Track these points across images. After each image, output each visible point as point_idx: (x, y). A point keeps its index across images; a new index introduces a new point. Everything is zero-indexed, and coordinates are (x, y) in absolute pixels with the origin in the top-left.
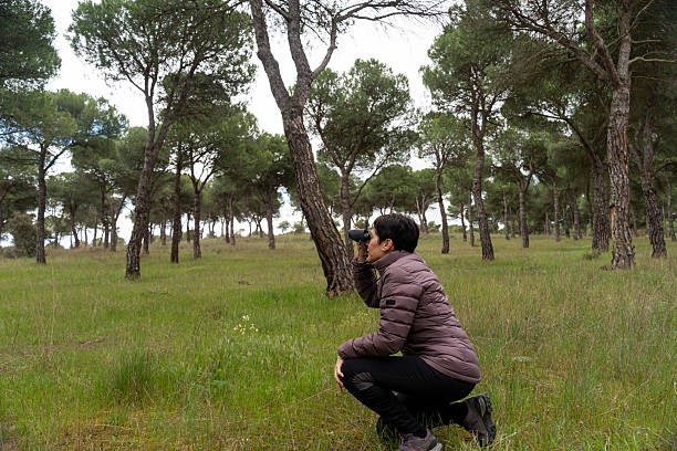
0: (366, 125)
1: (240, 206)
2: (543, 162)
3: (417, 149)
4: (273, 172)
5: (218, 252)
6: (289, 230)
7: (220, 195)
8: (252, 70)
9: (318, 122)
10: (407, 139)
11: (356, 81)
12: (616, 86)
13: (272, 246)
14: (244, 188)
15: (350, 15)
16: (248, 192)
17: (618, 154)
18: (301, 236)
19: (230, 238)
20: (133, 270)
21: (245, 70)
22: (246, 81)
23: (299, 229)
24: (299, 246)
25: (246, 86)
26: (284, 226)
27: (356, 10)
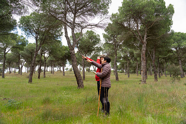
0: (89, 46)
1: (56, 64)
2: (133, 56)
3: (102, 52)
4: (65, 56)
5: (50, 76)
6: (68, 70)
7: (50, 61)
8: (62, 33)
9: (77, 45)
10: (99, 49)
11: (87, 35)
12: (143, 44)
13: (64, 75)
14: (57, 59)
15: (85, 27)
16: (58, 60)
17: (143, 59)
18: (71, 72)
19: (52, 72)
20: (30, 81)
21: (60, 33)
22: (60, 36)
23: (71, 70)
24: (71, 75)
25: (60, 37)
26: (67, 69)
27: (87, 26)
